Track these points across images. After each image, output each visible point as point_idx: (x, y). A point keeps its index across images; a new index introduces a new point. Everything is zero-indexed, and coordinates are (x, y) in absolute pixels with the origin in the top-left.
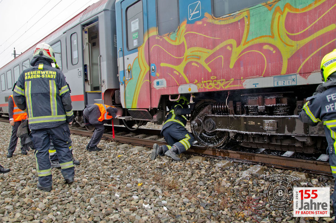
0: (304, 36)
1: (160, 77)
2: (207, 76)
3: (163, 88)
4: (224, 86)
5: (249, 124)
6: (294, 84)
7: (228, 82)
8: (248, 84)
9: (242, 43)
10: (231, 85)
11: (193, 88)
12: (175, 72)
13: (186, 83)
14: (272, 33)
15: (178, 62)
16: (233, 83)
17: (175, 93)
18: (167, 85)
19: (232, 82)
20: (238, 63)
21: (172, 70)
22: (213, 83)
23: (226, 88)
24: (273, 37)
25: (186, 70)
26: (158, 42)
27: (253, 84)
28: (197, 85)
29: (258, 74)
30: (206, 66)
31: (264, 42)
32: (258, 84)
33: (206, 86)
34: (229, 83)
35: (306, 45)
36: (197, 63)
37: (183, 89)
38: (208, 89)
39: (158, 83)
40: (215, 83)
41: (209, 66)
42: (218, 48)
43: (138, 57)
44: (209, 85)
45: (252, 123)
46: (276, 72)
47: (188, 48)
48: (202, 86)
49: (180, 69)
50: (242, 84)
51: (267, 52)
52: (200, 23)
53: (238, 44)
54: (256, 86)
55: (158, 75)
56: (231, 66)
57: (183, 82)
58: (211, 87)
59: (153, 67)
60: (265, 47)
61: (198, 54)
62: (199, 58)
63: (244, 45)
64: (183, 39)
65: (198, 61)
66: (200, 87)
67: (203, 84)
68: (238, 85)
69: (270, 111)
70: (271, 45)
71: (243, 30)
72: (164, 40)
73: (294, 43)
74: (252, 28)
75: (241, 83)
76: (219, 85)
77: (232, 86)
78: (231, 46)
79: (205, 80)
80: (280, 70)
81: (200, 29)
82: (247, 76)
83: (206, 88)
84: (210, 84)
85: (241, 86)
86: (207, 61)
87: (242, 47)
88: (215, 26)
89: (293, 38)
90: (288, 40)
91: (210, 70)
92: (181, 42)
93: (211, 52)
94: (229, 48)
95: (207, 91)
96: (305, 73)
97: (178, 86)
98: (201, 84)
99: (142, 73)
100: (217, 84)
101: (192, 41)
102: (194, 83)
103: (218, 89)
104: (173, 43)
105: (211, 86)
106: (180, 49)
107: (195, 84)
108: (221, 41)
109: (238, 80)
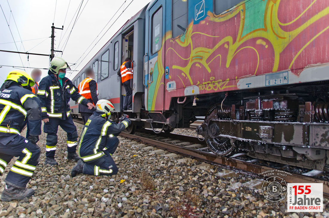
1: (172, 80)
2: (207, 77)
3: (173, 91)
4: (221, 87)
5: (246, 130)
6: (285, 82)
7: (225, 82)
8: (242, 85)
9: (238, 39)
10: (226, 85)
11: (196, 90)
12: (183, 74)
13: (190, 85)
14: (265, 25)
15: (185, 64)
16: (229, 84)
17: (182, 95)
18: (176, 88)
19: (227, 82)
20: (233, 62)
21: (180, 72)
22: (212, 84)
23: (222, 89)
24: (265, 30)
25: (191, 72)
26: (172, 45)
27: (246, 84)
28: (199, 87)
29: (251, 73)
30: (206, 66)
31: (257, 37)
32: (250, 84)
33: (206, 88)
34: (225, 84)
35: (299, 36)
36: (200, 63)
38: (208, 91)
39: (170, 86)
40: (214, 84)
41: (209, 66)
42: (217, 46)
43: (157, 61)
44: (208, 87)
45: (249, 129)
46: (268, 70)
47: (193, 49)
48: (202, 88)
49: (186, 70)
50: (236, 85)
51: (260, 47)
52: (203, 22)
53: (234, 41)
54: (248, 86)
55: (170, 77)
56: (228, 66)
57: (188, 84)
59: (167, 70)
60: (259, 42)
61: (201, 54)
62: (202, 58)
63: (239, 41)
64: (190, 41)
65: (201, 62)
66: (201, 88)
67: (204, 85)
68: (233, 86)
70: (264, 39)
71: (239, 26)
72: (176, 42)
73: (286, 34)
74: (247, 21)
75: (235, 83)
76: (216, 86)
77: (228, 87)
78: (228, 43)
79: (205, 81)
80: (272, 66)
81: (204, 29)
82: (241, 75)
83: (206, 89)
84: (210, 85)
85: (235, 86)
86: (208, 61)
87: (238, 44)
88: (215, 23)
89: (285, 29)
90: (280, 31)
91: (209, 71)
92: (188, 43)
93: (211, 51)
94: (226, 46)
95: (207, 92)
96: (297, 70)
97: (184, 88)
98: (202, 86)
99: (160, 76)
100: (215, 85)
101: (197, 41)
102: (197, 84)
103: (216, 90)
104: (183, 45)
105: (210, 88)
106: (187, 51)
107: (198, 86)
108: (220, 39)
109: (233, 80)
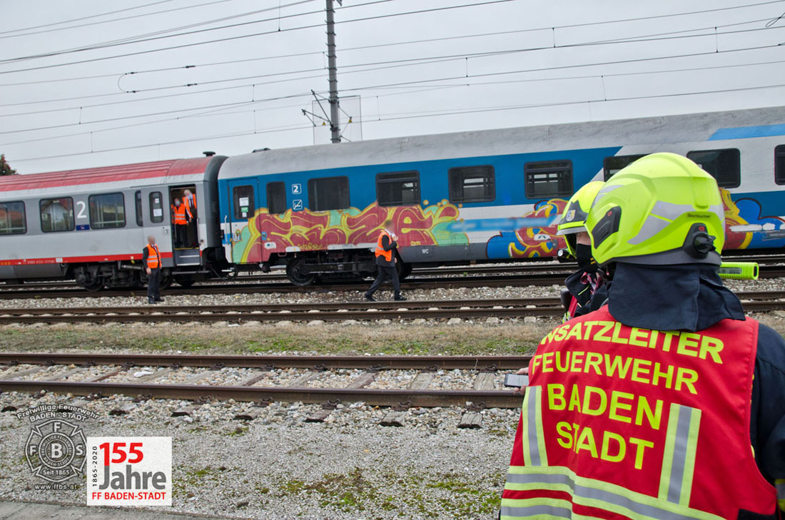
0: (355, 228)
1: (271, 241)
2: (306, 242)
3: (272, 248)
5: (330, 268)
7: (319, 246)
8: (331, 247)
9: (327, 226)
10: (320, 248)
11: (297, 249)
12: (283, 239)
13: (292, 246)
14: (341, 224)
15: (286, 233)
16: (322, 247)
17: (283, 251)
18: (276, 247)
20: (325, 237)
21: (281, 238)
23: (318, 249)
24: (341, 226)
25: (292, 238)
26: (269, 218)
27: (333, 248)
28: (299, 248)
29: (335, 243)
30: (306, 237)
31: (337, 228)
32: (335, 247)
36: (299, 235)
37: (289, 250)
38: (307, 250)
39: (268, 245)
40: (311, 246)
41: (308, 237)
42: (313, 228)
43: (248, 226)
45: (332, 267)
46: (343, 242)
47: (293, 225)
48: (303, 248)
49: (287, 237)
50: (327, 248)
51: (339, 233)
52: (301, 212)
53: (325, 227)
55: (269, 239)
56: (321, 238)
57: (288, 245)
58: (308, 248)
59: (264, 233)
60: (338, 231)
61: (300, 230)
62: (301, 232)
63: (328, 228)
66: (301, 248)
68: (325, 248)
69: (340, 261)
70: (340, 230)
71: (327, 221)
72: (273, 217)
73: (351, 230)
74: (332, 221)
76: (314, 247)
78: (321, 228)
79: (305, 245)
80: (345, 241)
81: (301, 216)
82: (329, 243)
83: (305, 249)
86: (306, 234)
87: (326, 229)
88: (311, 216)
89: (351, 228)
90: (348, 229)
91: (308, 239)
92: (288, 221)
93: (308, 230)
94: (319, 229)
96: (355, 244)
97: (285, 247)
99: (252, 238)
101: (296, 222)
102: (298, 246)
103: (314, 249)
104: (282, 221)
106: (287, 226)
108: (315, 224)
109: (325, 245)
